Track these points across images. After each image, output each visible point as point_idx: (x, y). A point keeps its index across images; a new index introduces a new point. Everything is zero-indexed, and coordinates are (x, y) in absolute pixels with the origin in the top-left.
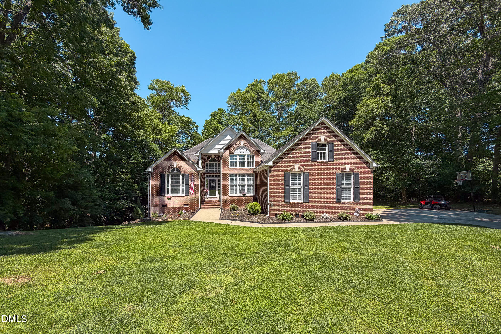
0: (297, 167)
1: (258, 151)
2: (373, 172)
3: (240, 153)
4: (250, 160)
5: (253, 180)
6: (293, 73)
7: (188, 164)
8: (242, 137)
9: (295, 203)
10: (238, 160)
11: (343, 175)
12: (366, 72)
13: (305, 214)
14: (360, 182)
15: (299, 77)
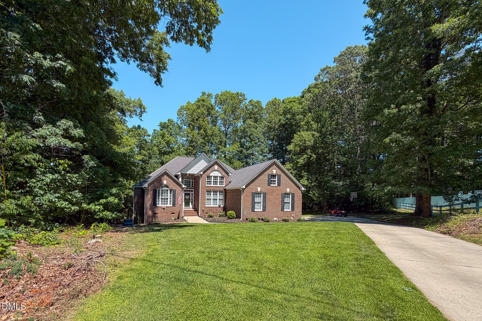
0: (259, 189)
1: (227, 174)
2: (302, 193)
3: (214, 175)
4: (221, 180)
5: (223, 195)
6: (241, 93)
7: (175, 182)
8: (216, 163)
9: (257, 212)
10: (212, 180)
11: (285, 194)
12: (301, 106)
13: (264, 218)
14: (295, 199)
15: (247, 99)
